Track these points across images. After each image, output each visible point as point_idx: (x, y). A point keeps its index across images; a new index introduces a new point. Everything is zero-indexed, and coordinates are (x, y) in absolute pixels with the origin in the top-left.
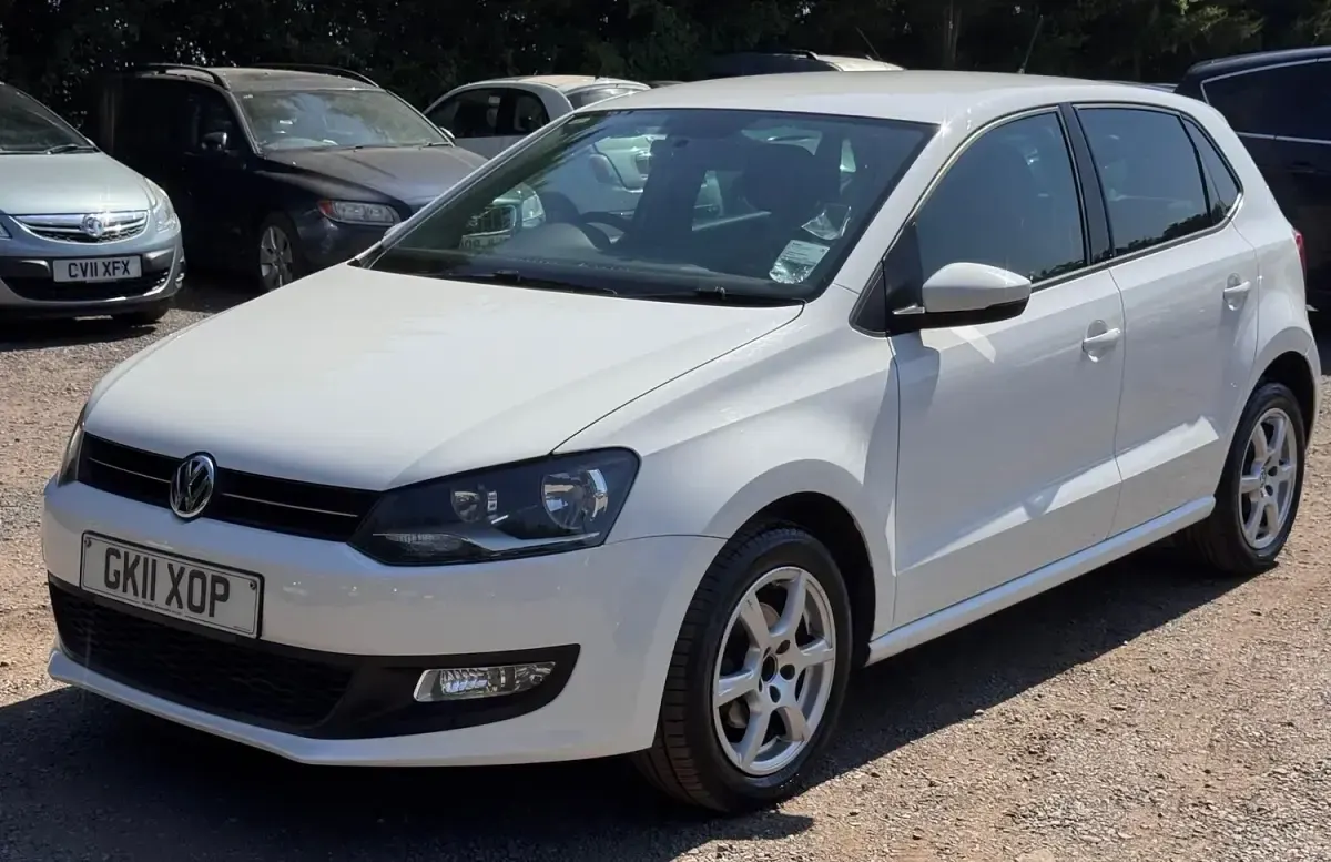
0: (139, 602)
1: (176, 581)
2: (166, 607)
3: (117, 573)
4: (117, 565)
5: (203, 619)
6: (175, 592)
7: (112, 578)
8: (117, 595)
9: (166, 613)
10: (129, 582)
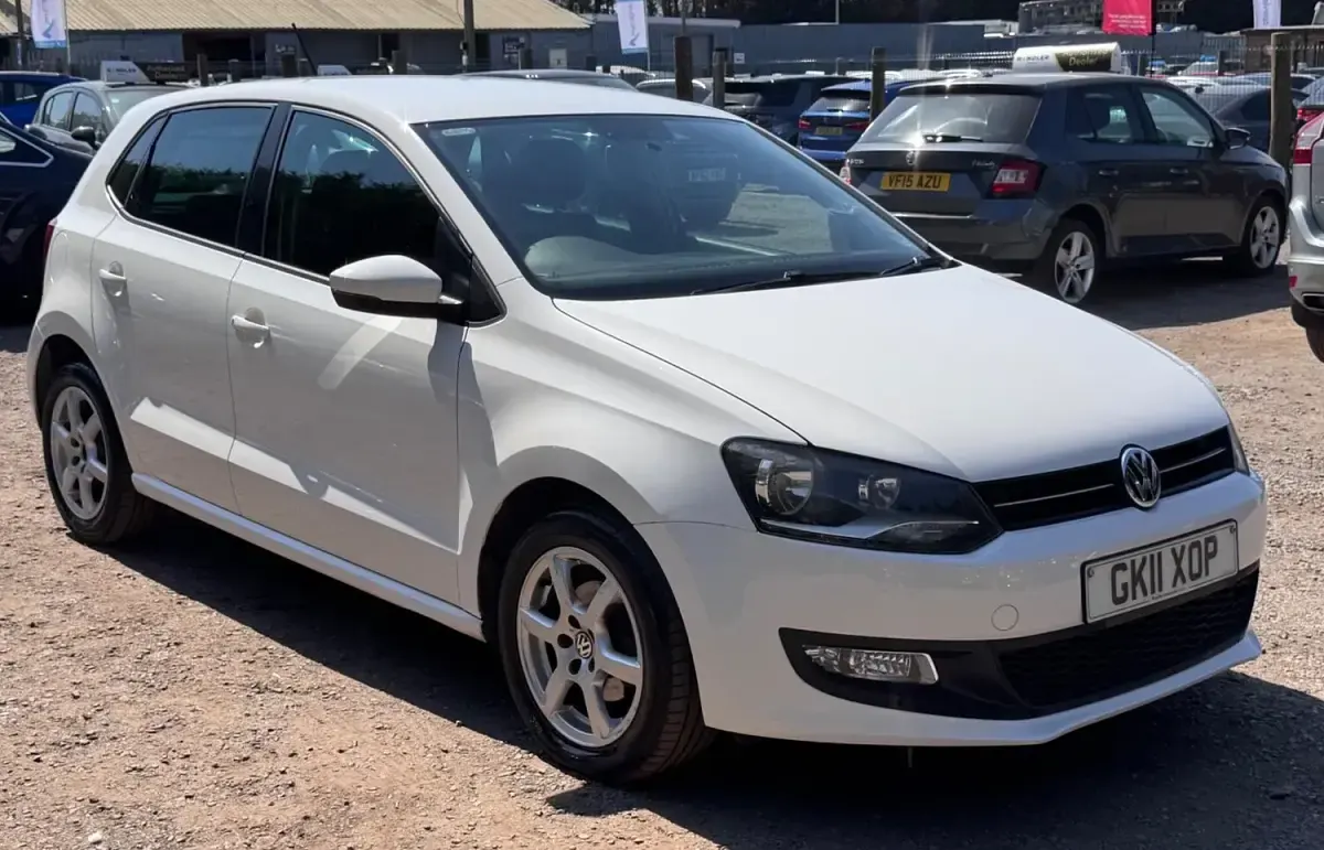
0: (1150, 600)
1: (1178, 561)
2: (1173, 590)
3: (1125, 586)
4: (1124, 577)
5: (1203, 581)
6: (1179, 572)
7: (1120, 593)
8: (1130, 605)
9: (1176, 594)
10: (1139, 588)
